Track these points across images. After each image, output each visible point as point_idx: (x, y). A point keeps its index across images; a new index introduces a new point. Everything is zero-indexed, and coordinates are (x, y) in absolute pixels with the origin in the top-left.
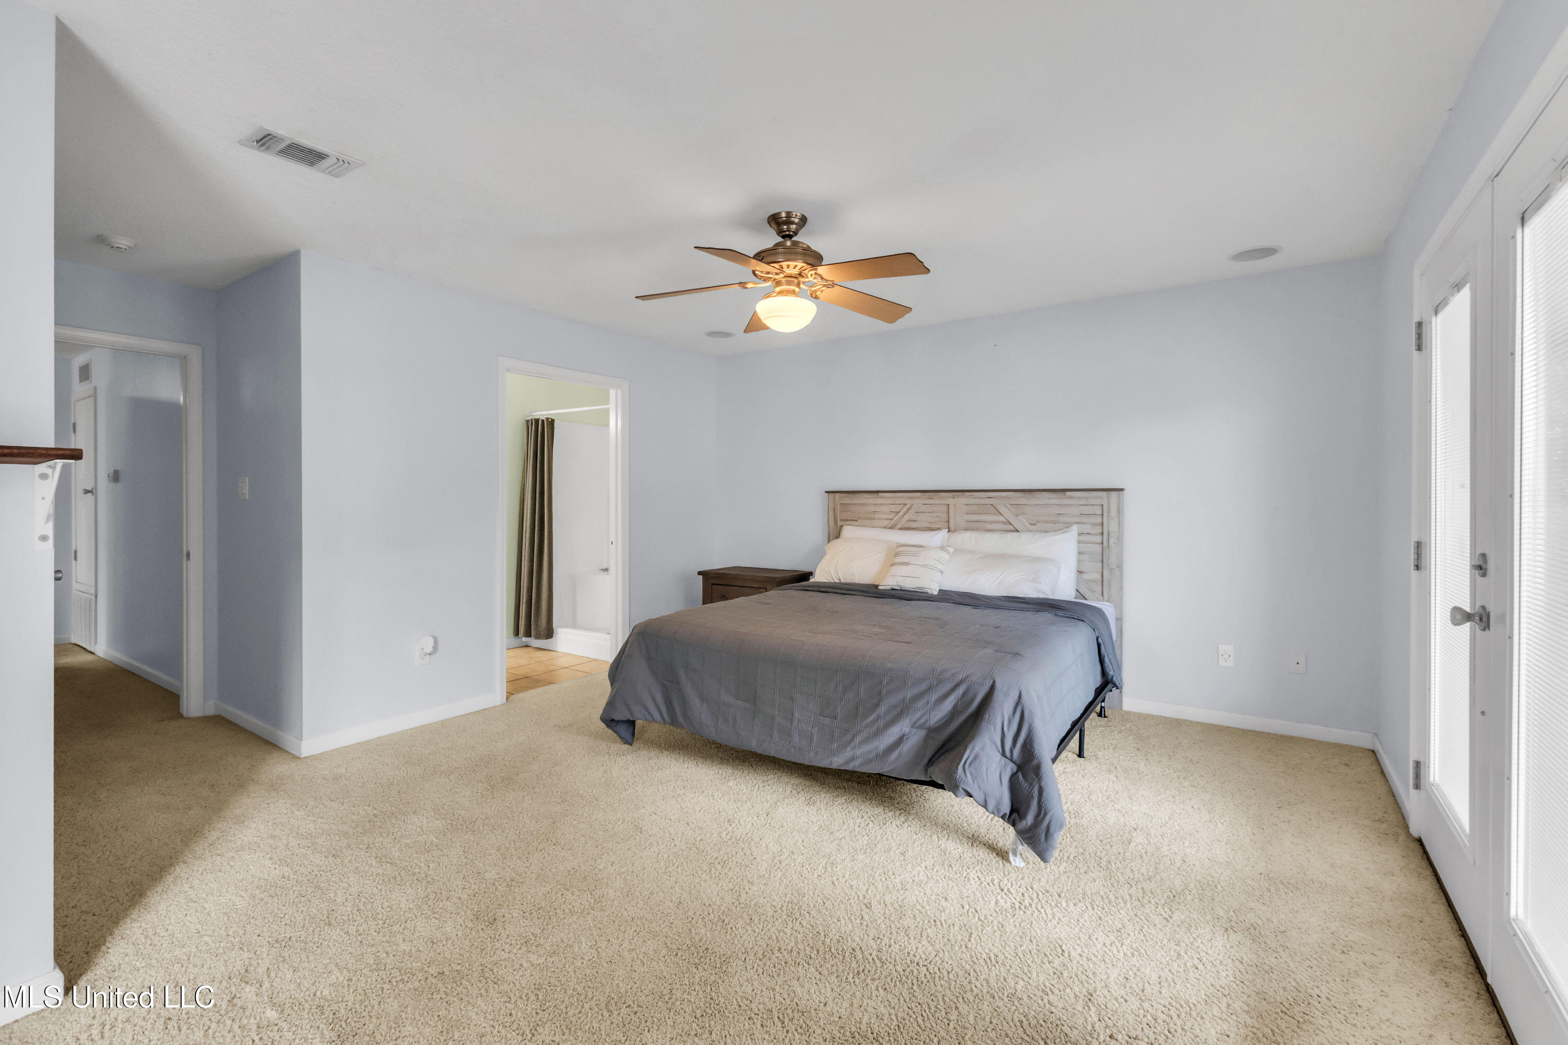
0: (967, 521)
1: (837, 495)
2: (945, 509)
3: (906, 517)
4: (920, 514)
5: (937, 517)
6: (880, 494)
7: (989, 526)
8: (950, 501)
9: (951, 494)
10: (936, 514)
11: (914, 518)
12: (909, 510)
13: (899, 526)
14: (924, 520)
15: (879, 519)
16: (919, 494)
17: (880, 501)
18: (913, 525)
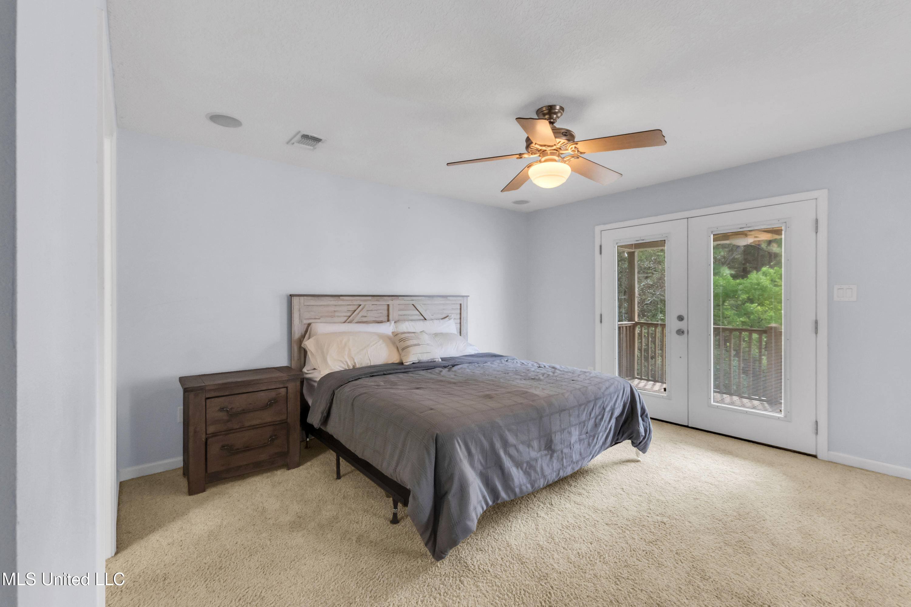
0: (399, 315)
1: (302, 298)
2: (386, 307)
3: (362, 314)
4: (369, 311)
5: (381, 313)
6: (341, 298)
7: (411, 318)
8: (390, 303)
9: (390, 298)
10: (379, 311)
11: (365, 315)
12: (363, 309)
13: (356, 320)
14: (372, 316)
15: (338, 317)
16: (370, 298)
17: (340, 303)
18: (364, 319)
